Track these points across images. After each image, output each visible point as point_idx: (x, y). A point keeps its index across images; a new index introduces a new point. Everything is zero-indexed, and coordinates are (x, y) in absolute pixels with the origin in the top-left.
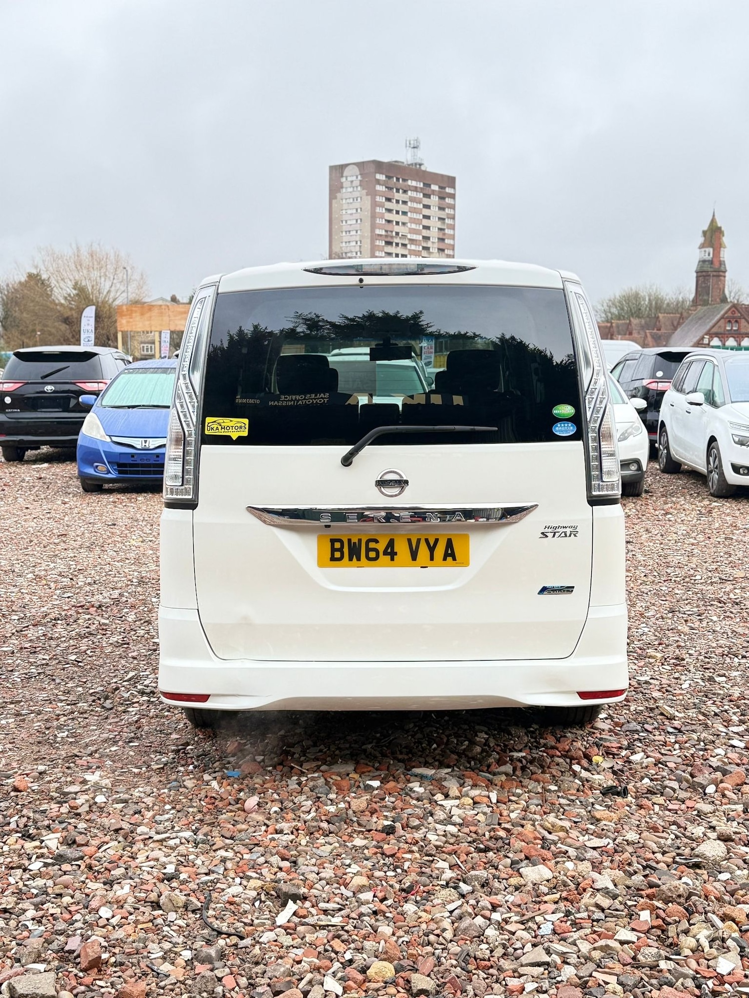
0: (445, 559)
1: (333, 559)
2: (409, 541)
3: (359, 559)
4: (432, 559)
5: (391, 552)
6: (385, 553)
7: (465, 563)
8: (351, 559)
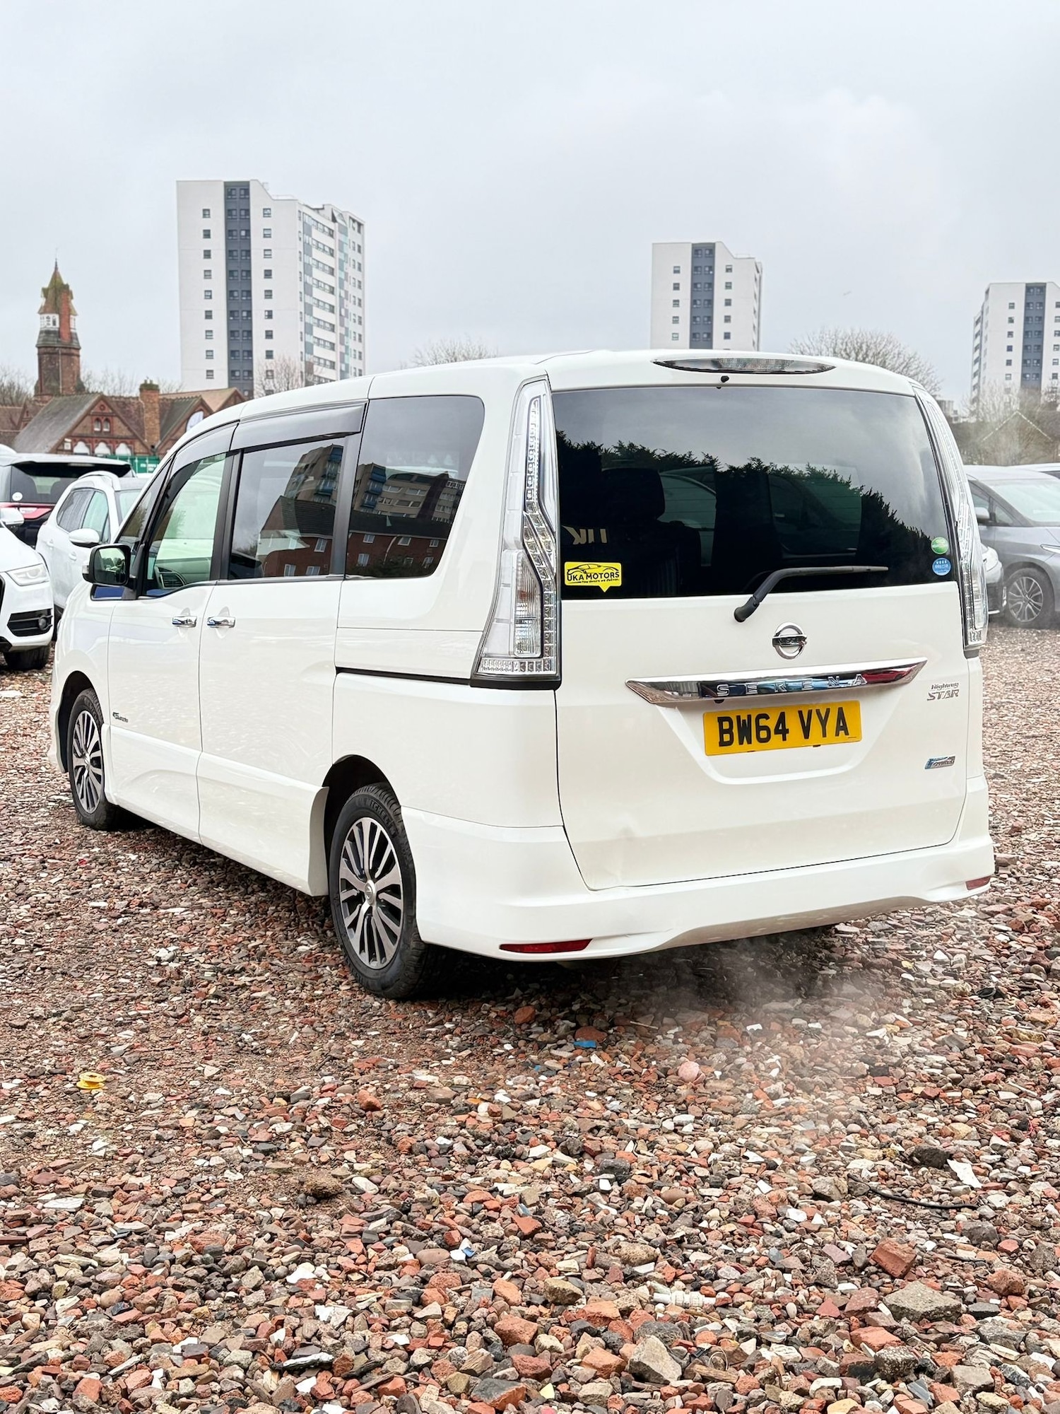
0: (837, 734)
1: (722, 743)
2: (800, 713)
3: (749, 742)
4: (824, 735)
5: (783, 731)
6: (777, 732)
7: (857, 738)
8: (741, 743)
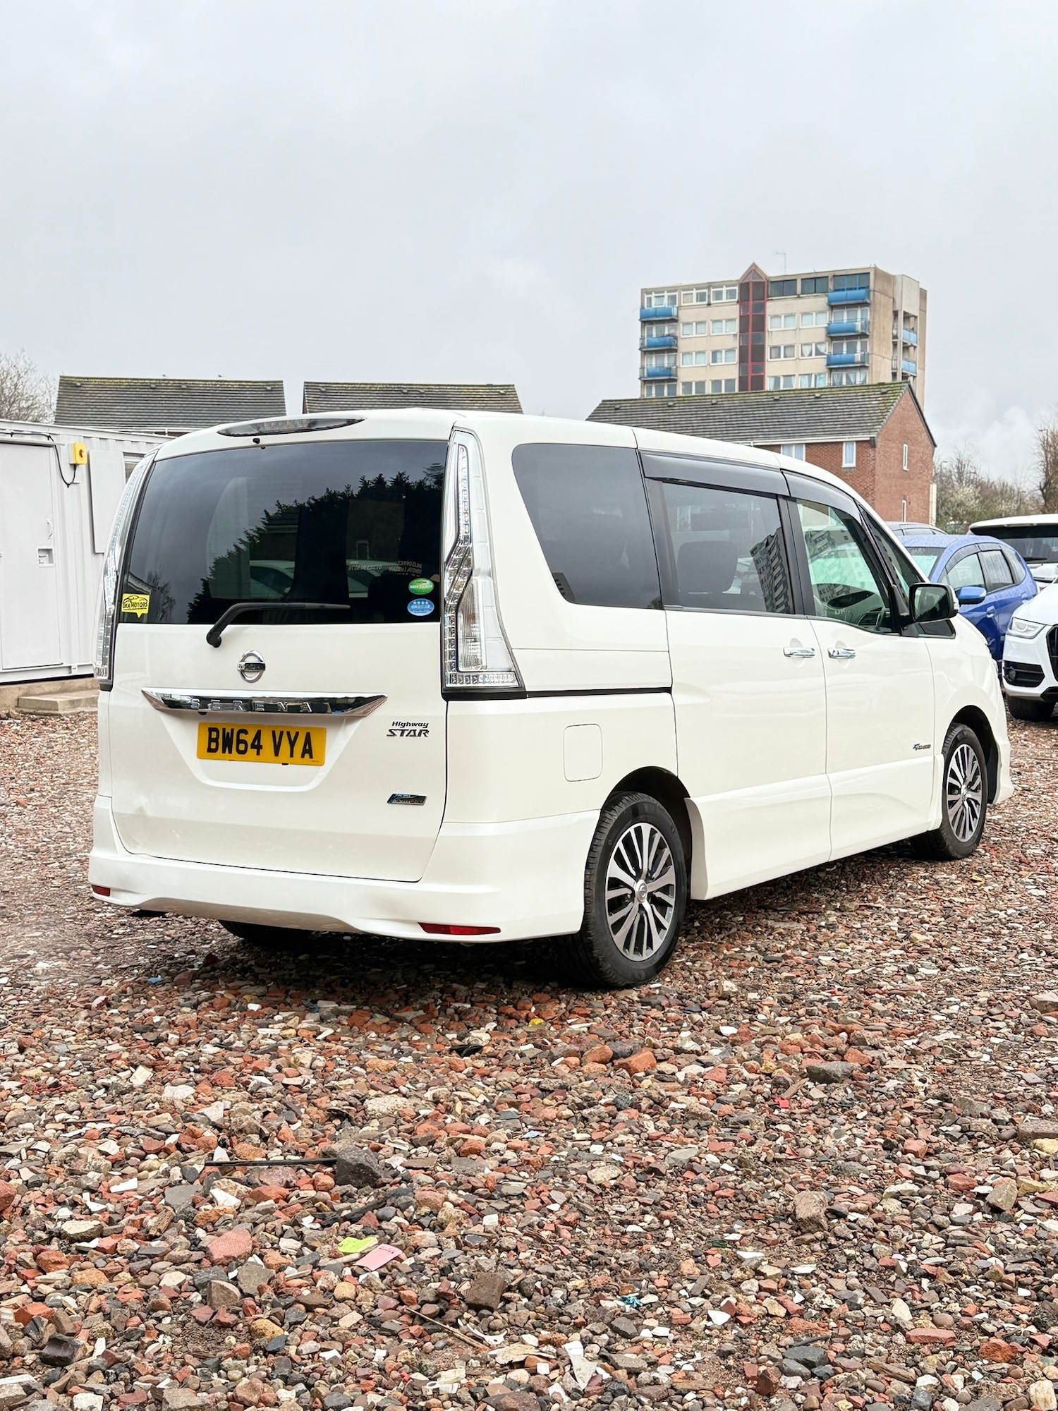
0: (303, 756)
1: (210, 750)
2: (274, 733)
3: (230, 752)
4: (292, 755)
5: (257, 747)
6: (253, 746)
7: (320, 763)
8: (224, 751)
